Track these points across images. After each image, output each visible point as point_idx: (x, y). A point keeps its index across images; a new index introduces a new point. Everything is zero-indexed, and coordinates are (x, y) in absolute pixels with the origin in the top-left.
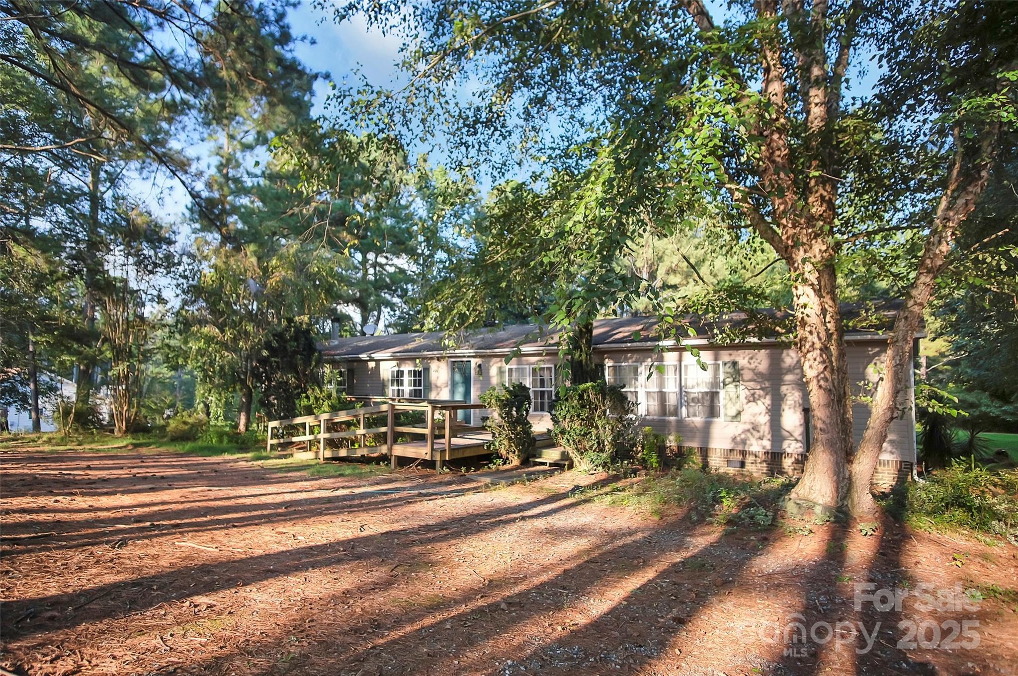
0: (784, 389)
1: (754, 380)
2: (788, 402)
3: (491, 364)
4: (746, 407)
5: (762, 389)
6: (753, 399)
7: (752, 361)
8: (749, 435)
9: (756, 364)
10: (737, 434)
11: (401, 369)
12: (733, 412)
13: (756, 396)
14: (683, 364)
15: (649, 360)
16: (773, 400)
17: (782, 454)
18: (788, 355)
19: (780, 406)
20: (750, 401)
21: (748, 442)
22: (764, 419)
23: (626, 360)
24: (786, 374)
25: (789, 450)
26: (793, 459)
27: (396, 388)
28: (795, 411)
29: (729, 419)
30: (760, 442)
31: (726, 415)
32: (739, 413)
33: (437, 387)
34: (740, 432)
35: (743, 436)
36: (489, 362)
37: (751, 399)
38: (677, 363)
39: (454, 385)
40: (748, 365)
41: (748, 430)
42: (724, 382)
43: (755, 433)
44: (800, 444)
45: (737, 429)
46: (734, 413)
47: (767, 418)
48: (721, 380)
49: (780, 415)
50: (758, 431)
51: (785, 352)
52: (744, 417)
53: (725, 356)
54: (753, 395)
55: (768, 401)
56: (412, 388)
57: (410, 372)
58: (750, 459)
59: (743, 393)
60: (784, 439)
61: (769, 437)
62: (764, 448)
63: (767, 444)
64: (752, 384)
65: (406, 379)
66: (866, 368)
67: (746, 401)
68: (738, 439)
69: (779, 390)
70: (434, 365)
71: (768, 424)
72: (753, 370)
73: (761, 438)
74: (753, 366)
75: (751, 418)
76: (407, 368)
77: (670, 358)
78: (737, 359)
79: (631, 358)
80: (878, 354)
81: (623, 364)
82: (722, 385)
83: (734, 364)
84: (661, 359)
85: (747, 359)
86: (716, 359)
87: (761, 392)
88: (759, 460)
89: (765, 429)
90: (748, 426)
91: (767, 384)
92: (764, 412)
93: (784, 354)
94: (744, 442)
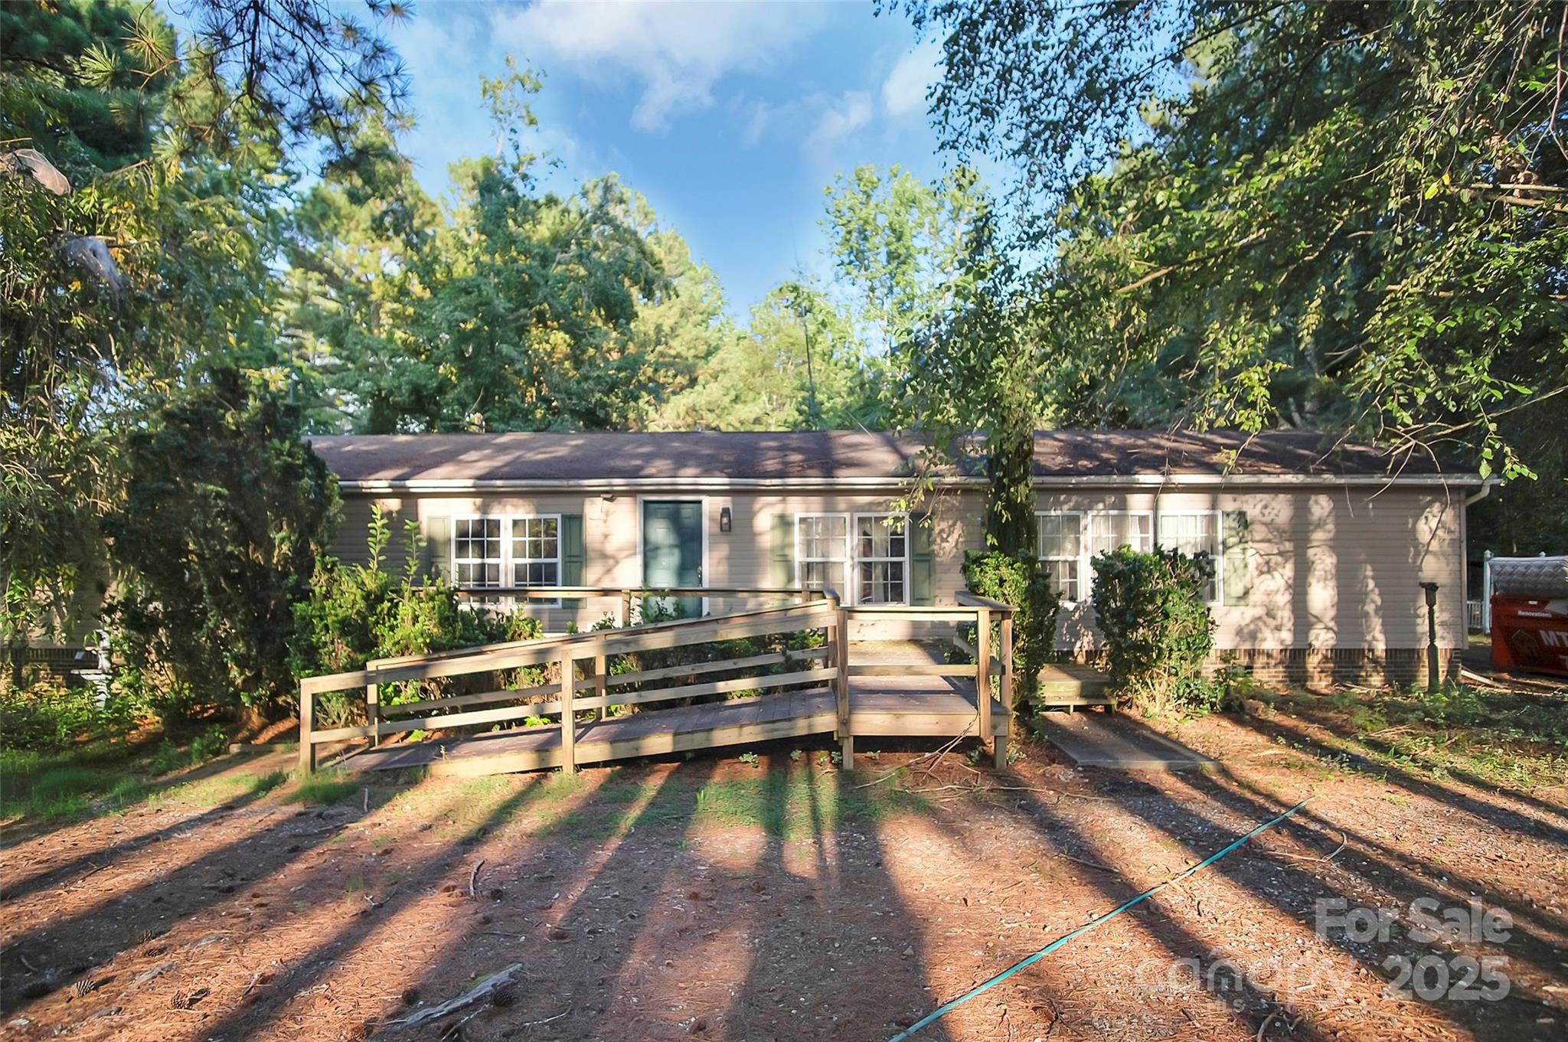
0: (1311, 552)
1: (1269, 541)
2: (1317, 573)
3: (757, 506)
4: (1257, 581)
5: (1280, 554)
6: (1267, 569)
7: (1266, 512)
8: (1260, 624)
9: (1272, 516)
10: (1243, 623)
11: (492, 517)
12: (1237, 589)
13: (1272, 564)
14: (1161, 513)
15: (1101, 506)
16: (1296, 570)
17: (1304, 650)
18: (1316, 502)
19: (1306, 578)
20: (1262, 573)
21: (1259, 635)
22: (1283, 599)
23: (1058, 505)
24: (1314, 531)
25: (1316, 644)
26: (1320, 656)
27: (472, 560)
28: (1325, 587)
29: (1233, 601)
30: (1277, 634)
31: (1226, 595)
32: (1246, 593)
33: (604, 556)
34: (1247, 620)
35: (1252, 627)
36: (752, 504)
37: (1265, 569)
38: (1150, 513)
39: (649, 553)
40: (1260, 518)
41: (1260, 618)
42: (1224, 543)
43: (1270, 621)
44: (1331, 635)
45: (1242, 615)
46: (1240, 593)
47: (1287, 597)
48: (1220, 539)
49: (1305, 593)
50: (1274, 618)
51: (1313, 498)
52: (1254, 597)
53: (1228, 503)
54: (1267, 563)
55: (1288, 571)
56: (528, 561)
57: (515, 523)
58: (1261, 661)
59: (1253, 560)
60: (1309, 626)
61: (1290, 625)
62: (1282, 642)
63: (1287, 636)
64: (1264, 547)
65: (506, 539)
66: (1415, 524)
67: (1256, 573)
68: (1246, 631)
69: (1305, 554)
70: (594, 511)
71: (1288, 606)
72: (1266, 524)
73: (1278, 628)
74: (1267, 519)
75: (1265, 598)
76: (508, 514)
77: (1139, 504)
78: (1246, 508)
79: (1065, 502)
80: (1430, 504)
81: (1053, 513)
82: (1221, 547)
83: (1242, 514)
84: (1123, 506)
85: (1259, 506)
86: (1214, 506)
87: (1279, 559)
88: (1273, 662)
89: (1285, 615)
90: (1260, 611)
91: (1288, 546)
92: (1282, 589)
93: (1311, 502)
94: (1253, 636)
